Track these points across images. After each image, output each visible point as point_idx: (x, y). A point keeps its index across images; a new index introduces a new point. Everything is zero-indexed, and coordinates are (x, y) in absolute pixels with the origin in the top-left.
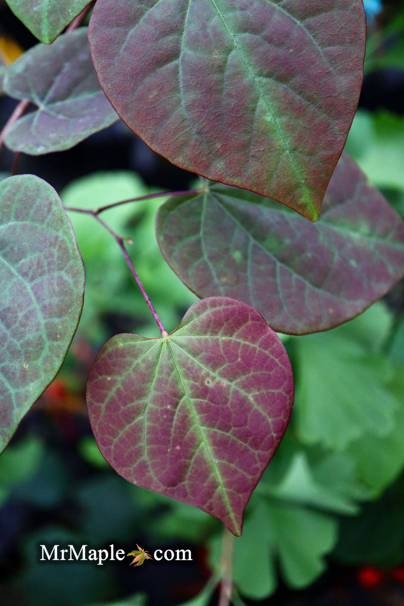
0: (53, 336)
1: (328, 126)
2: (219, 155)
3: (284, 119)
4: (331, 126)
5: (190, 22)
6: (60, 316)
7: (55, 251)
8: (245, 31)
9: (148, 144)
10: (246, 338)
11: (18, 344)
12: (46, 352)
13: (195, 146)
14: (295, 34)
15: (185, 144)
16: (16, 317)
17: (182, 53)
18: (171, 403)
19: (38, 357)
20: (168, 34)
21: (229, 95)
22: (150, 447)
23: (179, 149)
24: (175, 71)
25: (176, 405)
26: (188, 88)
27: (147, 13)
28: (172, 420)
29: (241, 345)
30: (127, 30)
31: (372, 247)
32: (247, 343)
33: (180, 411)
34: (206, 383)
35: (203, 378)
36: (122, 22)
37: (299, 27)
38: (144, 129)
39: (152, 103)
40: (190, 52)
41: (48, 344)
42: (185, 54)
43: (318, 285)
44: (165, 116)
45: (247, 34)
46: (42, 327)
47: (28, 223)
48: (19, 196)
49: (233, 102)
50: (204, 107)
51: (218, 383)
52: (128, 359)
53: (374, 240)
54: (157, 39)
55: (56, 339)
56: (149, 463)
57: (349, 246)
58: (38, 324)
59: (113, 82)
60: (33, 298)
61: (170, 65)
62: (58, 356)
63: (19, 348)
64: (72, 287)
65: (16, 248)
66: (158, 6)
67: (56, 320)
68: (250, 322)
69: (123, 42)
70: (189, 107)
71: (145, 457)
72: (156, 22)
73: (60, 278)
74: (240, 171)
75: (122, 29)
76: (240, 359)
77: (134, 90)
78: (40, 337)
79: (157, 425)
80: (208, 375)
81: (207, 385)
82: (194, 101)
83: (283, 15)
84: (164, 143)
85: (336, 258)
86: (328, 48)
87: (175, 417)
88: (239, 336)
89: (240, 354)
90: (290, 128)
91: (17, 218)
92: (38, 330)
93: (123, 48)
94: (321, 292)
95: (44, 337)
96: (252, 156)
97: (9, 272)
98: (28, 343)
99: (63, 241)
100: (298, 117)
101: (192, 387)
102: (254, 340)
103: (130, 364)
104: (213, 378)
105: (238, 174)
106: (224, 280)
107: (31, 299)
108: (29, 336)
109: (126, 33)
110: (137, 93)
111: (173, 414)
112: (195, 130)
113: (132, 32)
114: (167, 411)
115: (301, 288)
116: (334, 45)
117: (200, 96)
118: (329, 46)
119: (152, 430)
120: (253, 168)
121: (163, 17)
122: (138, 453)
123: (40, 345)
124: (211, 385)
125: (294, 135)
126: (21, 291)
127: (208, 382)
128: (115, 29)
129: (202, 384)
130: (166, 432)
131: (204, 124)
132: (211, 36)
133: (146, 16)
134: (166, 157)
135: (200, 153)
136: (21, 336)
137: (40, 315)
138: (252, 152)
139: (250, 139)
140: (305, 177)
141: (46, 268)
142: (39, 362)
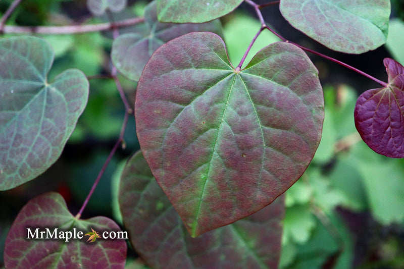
0: (22, 172)
1: (232, 207)
2: (166, 169)
3: (212, 184)
4: (233, 208)
5: (206, 94)
6: (31, 167)
7: (59, 133)
8: (230, 125)
9: (137, 131)
10: (109, 256)
11: (8, 158)
12: (13, 175)
13: (157, 154)
14: (255, 150)
15: (153, 148)
16: (19, 145)
17: (190, 105)
18: (50, 250)
19: (9, 173)
20: (190, 90)
21: (193, 147)
22: (26, 258)
23: (149, 147)
24: (178, 111)
25: (52, 252)
26: (177, 125)
27: (191, 69)
28: (44, 257)
29: (104, 257)
30: (174, 68)
31: (244, 257)
32: (108, 259)
33: (51, 257)
34: (72, 258)
35: (73, 254)
36: (174, 62)
37: (262, 148)
38: (140, 123)
39: (153, 115)
40: (193, 109)
41: (17, 173)
42: (190, 107)
43: (190, 253)
44: (154, 127)
45: (229, 127)
46: (22, 163)
47: (66, 104)
48: (75, 87)
49: (192, 152)
50: (176, 141)
51: (77, 263)
52: (54, 210)
53: (251, 254)
54: (182, 88)
55: (21, 175)
56: (19, 264)
57: (231, 247)
58: (21, 160)
59: (145, 88)
60: (33, 144)
61: (178, 106)
62: (15, 183)
63: (7, 160)
64: (48, 159)
65: (51, 110)
66: (199, 71)
67: (29, 167)
68: (118, 251)
69: (167, 72)
70: (170, 135)
71: (20, 260)
72: (190, 79)
73: (48, 149)
74: (169, 185)
75: (172, 66)
76: (96, 263)
77: (150, 100)
78: (17, 166)
79: (36, 253)
80: (76, 255)
81: (72, 259)
82: (174, 134)
83: (259, 134)
84: (144, 138)
85: (215, 248)
86: (267, 172)
87: (46, 258)
88: (107, 252)
89: (99, 261)
90: (211, 190)
91: (66, 96)
92: (19, 162)
93: (163, 75)
94: (188, 258)
95: (18, 168)
96: (180, 185)
97: (40, 118)
98: (11, 163)
99: (64, 133)
100: (219, 189)
101: (66, 253)
102: (112, 260)
103: (53, 213)
104: (77, 259)
105: (168, 186)
106: (141, 211)
107: (32, 143)
108: (14, 161)
109: (172, 69)
110: (150, 103)
111: (47, 255)
112: (162, 147)
113: (175, 71)
114: (45, 251)
115: (179, 248)
116: (271, 173)
117: (178, 134)
118: (268, 171)
119: (33, 252)
120: (176, 189)
121: (196, 79)
122: (18, 255)
123: (14, 169)
124: (73, 261)
125: (210, 195)
126: (33, 134)
127: (73, 259)
128: (168, 62)
129: (70, 256)
130: (37, 260)
131: (170, 149)
132: (209, 112)
133: (189, 70)
134: (141, 145)
135: (156, 159)
136: (12, 156)
137: (27, 156)
138: (182, 183)
139: (186, 176)
140: (200, 217)
141: (50, 136)
142: (8, 176)
